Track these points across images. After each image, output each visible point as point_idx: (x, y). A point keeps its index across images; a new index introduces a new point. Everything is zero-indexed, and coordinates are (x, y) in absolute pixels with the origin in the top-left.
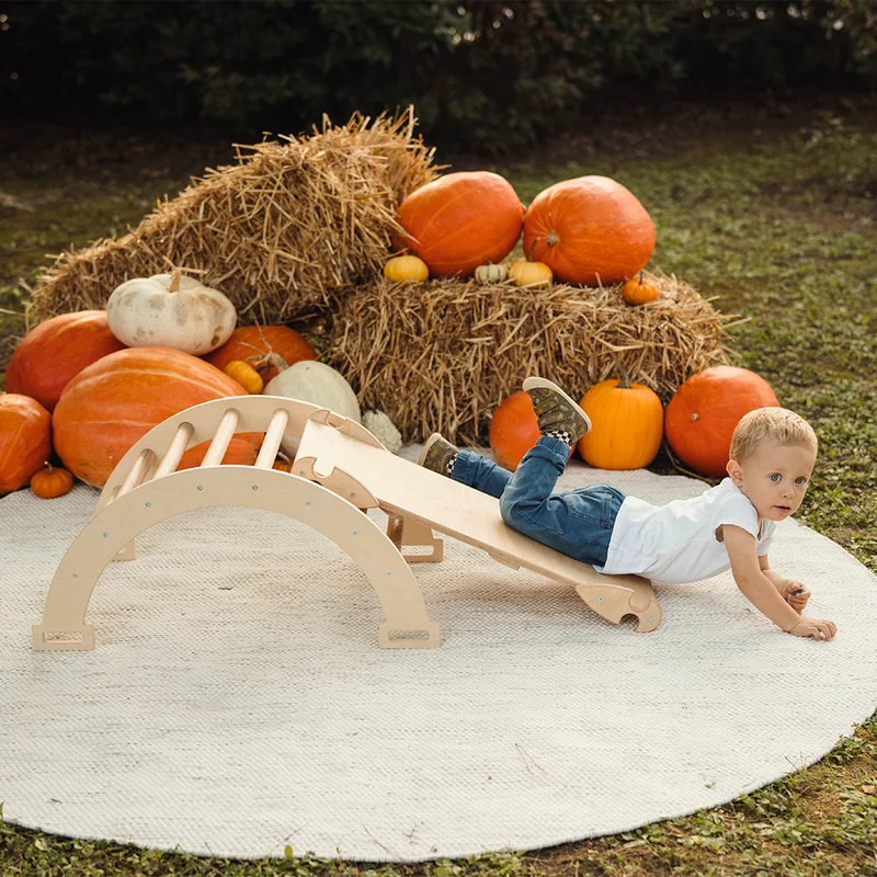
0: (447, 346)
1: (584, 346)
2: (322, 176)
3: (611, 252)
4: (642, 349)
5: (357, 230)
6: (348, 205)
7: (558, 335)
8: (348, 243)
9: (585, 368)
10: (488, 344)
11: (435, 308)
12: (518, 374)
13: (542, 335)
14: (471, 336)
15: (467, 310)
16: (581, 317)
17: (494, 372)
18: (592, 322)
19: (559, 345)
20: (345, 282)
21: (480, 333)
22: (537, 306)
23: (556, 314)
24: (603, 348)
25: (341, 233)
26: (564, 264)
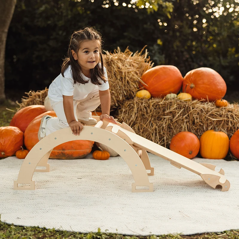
0: (156, 119)
1: (202, 120)
2: (117, 64)
3: (212, 90)
4: (222, 120)
5: (128, 82)
6: (125, 73)
7: (194, 115)
8: (125, 85)
9: (203, 126)
10: (170, 118)
11: (153, 106)
12: (180, 129)
13: (188, 116)
14: (164, 115)
15: (163, 107)
16: (202, 110)
17: (172, 128)
18: (205, 111)
19: (194, 119)
20: (123, 98)
21: (167, 114)
22: (187, 106)
23: (193, 108)
24: (209, 120)
25: (122, 82)
26: (196, 94)
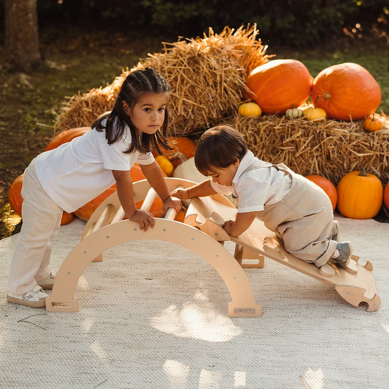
0: (270, 151)
1: (342, 153)
2: (208, 61)
3: (358, 103)
4: (373, 155)
5: (225, 89)
6: (221, 76)
7: (329, 147)
8: (220, 95)
9: (342, 165)
10: (292, 150)
11: (264, 131)
12: (307, 167)
13: (320, 147)
14: (282, 145)
15: (281, 132)
16: (341, 138)
17: (294, 165)
18: (347, 141)
19: (329, 152)
20: (218, 115)
21: (287, 145)
22: (318, 131)
23: (328, 136)
24: (352, 154)
25: (217, 90)
26: (334, 110)
